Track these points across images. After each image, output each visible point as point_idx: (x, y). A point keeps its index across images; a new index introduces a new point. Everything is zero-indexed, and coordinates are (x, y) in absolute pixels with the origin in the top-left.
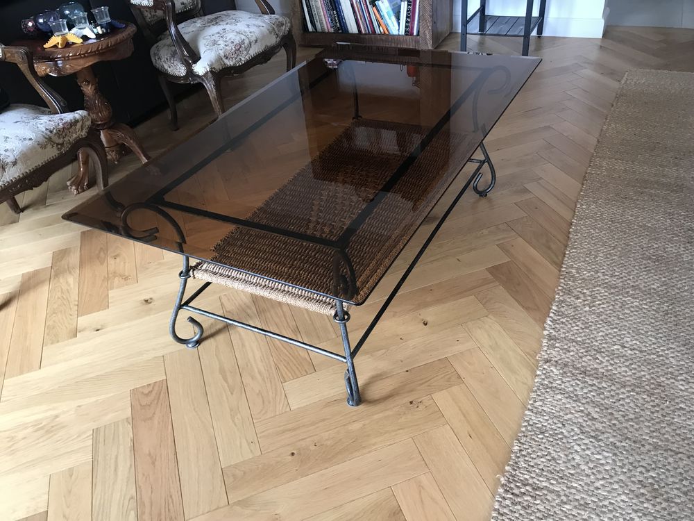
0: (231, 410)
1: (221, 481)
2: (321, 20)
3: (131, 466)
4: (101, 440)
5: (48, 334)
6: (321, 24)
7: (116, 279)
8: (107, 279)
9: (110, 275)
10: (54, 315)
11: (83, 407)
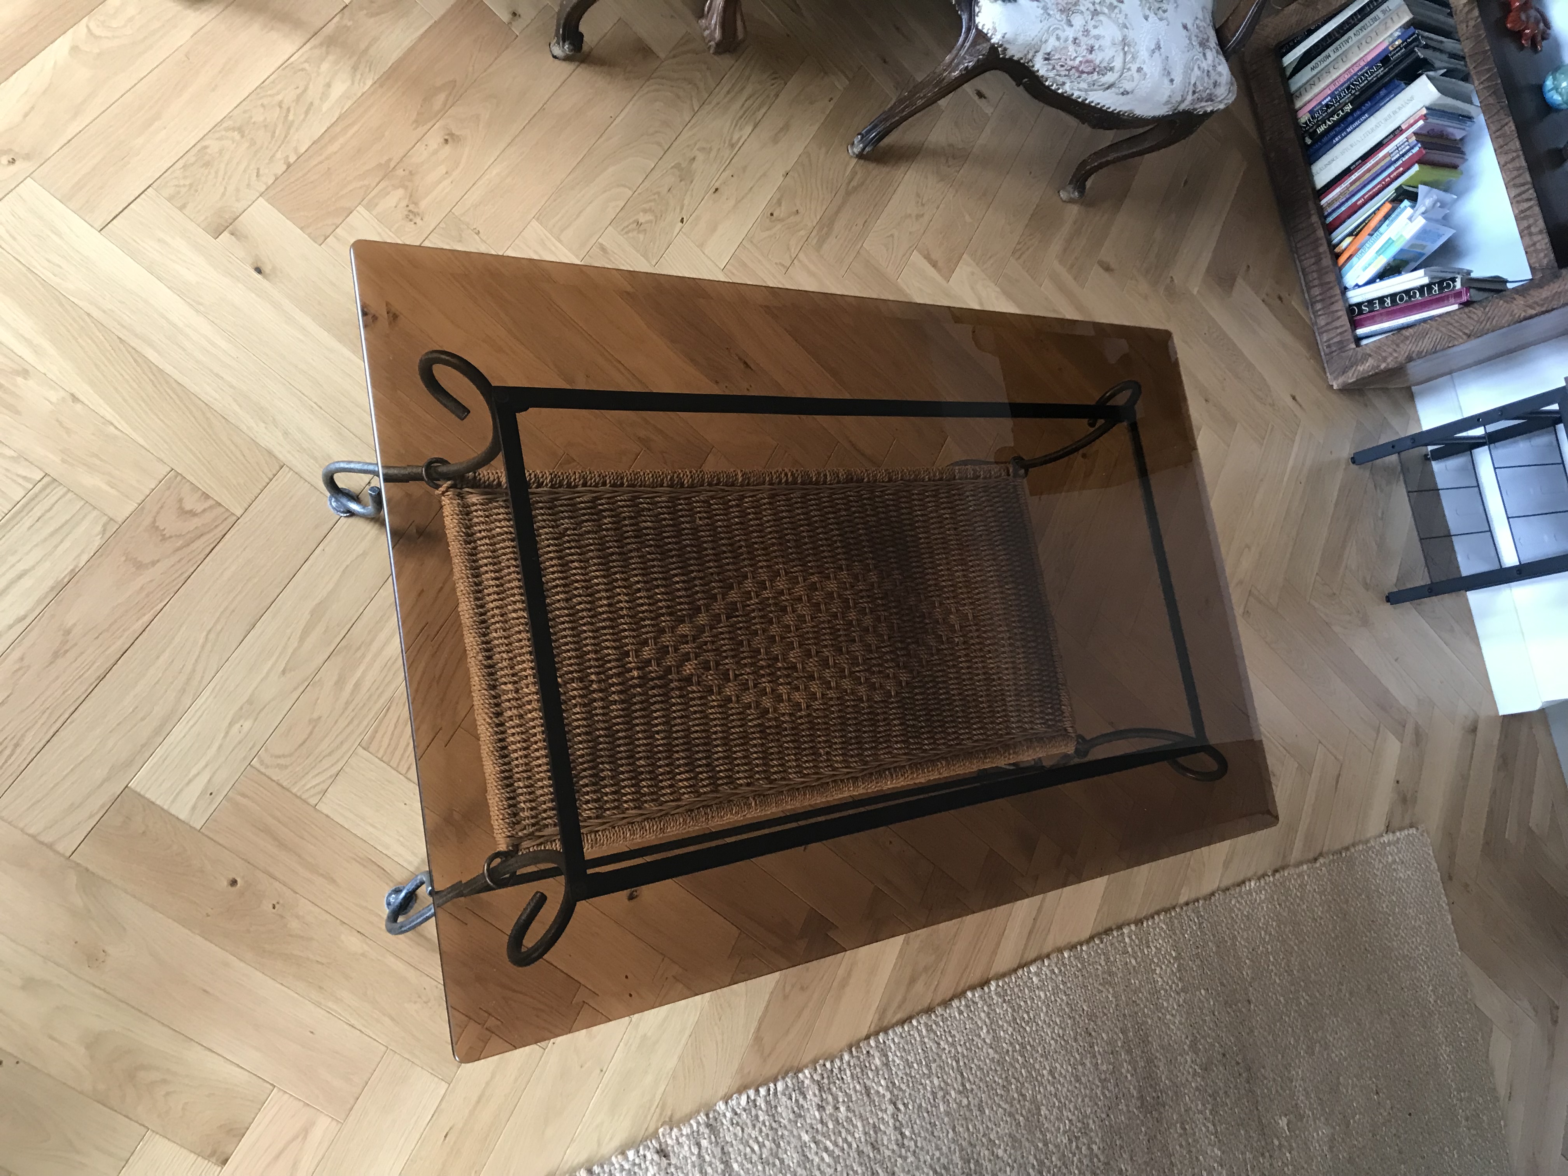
0: (250, 702)
1: (102, 806)
2: (1318, 77)
3: (24, 618)
4: (37, 511)
5: (185, 167)
6: (1311, 83)
7: (401, 192)
8: (387, 171)
9: (400, 172)
10: (236, 135)
11: (78, 407)
